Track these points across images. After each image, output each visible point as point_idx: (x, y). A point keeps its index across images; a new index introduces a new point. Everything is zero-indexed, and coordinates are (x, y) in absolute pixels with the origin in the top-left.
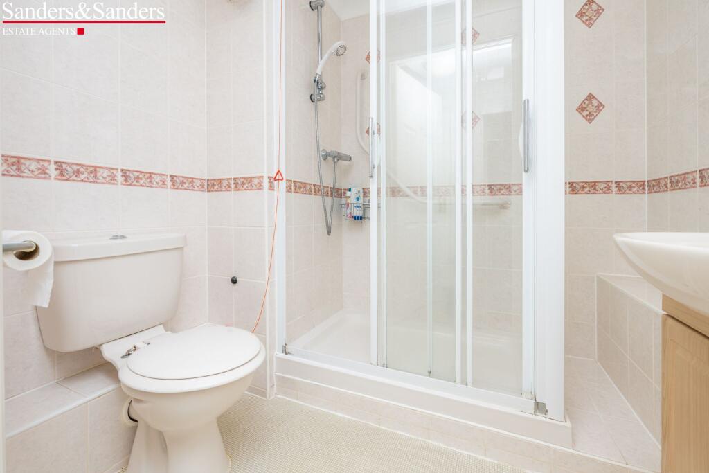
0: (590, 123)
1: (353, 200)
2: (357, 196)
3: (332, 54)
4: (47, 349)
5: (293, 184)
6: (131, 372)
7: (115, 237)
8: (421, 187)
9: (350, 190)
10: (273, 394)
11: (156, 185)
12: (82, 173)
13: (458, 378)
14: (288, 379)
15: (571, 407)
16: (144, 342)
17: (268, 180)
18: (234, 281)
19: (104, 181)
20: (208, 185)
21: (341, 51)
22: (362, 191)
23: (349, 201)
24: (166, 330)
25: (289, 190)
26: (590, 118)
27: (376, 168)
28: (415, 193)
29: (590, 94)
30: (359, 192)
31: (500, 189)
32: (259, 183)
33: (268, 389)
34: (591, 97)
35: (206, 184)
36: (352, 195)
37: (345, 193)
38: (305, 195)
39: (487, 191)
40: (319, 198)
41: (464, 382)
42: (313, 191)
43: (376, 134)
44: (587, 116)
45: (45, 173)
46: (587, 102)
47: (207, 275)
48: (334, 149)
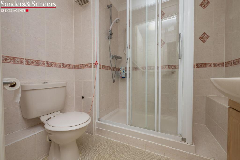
0: (204, 43)
1: (122, 72)
2: (123, 70)
3: (114, 23)
4: (24, 118)
5: (102, 66)
6: (48, 125)
7: (44, 83)
9: (121, 68)
10: (95, 134)
11: (57, 67)
12: (34, 63)
13: (156, 129)
14: (100, 129)
15: (194, 140)
16: (53, 116)
17: (93, 65)
18: (83, 98)
19: (41, 65)
20: (75, 67)
21: (118, 21)
22: (125, 69)
23: (121, 72)
24: (61, 113)
25: (100, 68)
26: (204, 41)
27: (128, 60)
28: (143, 69)
29: (204, 33)
30: (124, 69)
31: (172, 67)
32: (90, 66)
33: (94, 132)
34: (204, 34)
37: (119, 69)
38: (106, 70)
39: (167, 68)
40: (110, 71)
41: (158, 131)
42: (109, 68)
43: (128, 48)
44: (203, 40)
45: (22, 62)
46: (203, 36)
47: (75, 96)
48: (115, 55)
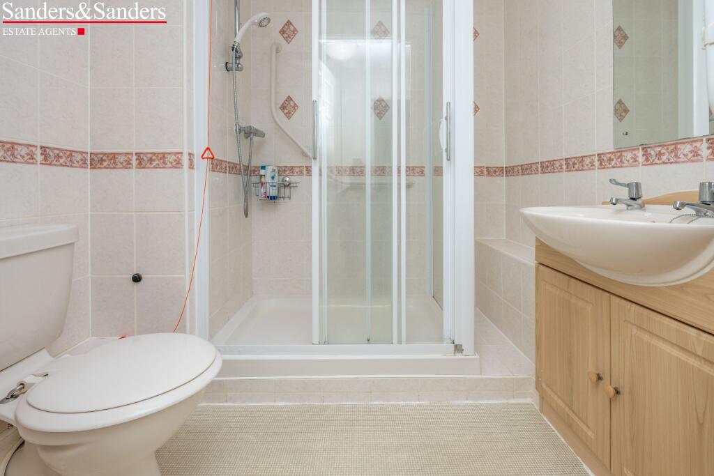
1: (267, 179)
2: (273, 174)
3: (254, 24)
9: (264, 168)
13: (395, 340)
17: (188, 157)
18: (137, 279)
20: (92, 160)
21: (264, 23)
23: (263, 180)
30: (274, 170)
32: (176, 160)
35: (89, 158)
36: (268, 173)
37: (258, 171)
38: (220, 174)
41: (400, 341)
42: (228, 169)
47: (90, 276)
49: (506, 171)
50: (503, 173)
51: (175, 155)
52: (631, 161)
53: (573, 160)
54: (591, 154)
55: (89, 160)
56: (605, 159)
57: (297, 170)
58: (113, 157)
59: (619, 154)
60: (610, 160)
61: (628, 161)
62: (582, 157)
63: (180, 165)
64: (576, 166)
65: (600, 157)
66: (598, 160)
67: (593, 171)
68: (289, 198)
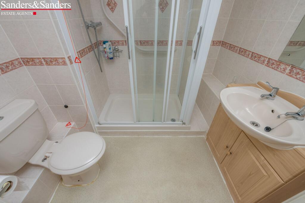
8: (140, 41)
36: (107, 46)
49: (222, 43)
50: (220, 44)
51: (62, 59)
52: (282, 70)
53: (256, 55)
54: (266, 56)
55: (22, 62)
56: (271, 62)
57: (121, 42)
58: (33, 60)
59: (279, 63)
60: (273, 64)
61: (281, 69)
62: (261, 55)
63: (66, 64)
64: (256, 59)
65: (269, 60)
66: (268, 61)
67: (262, 65)
68: (119, 57)
